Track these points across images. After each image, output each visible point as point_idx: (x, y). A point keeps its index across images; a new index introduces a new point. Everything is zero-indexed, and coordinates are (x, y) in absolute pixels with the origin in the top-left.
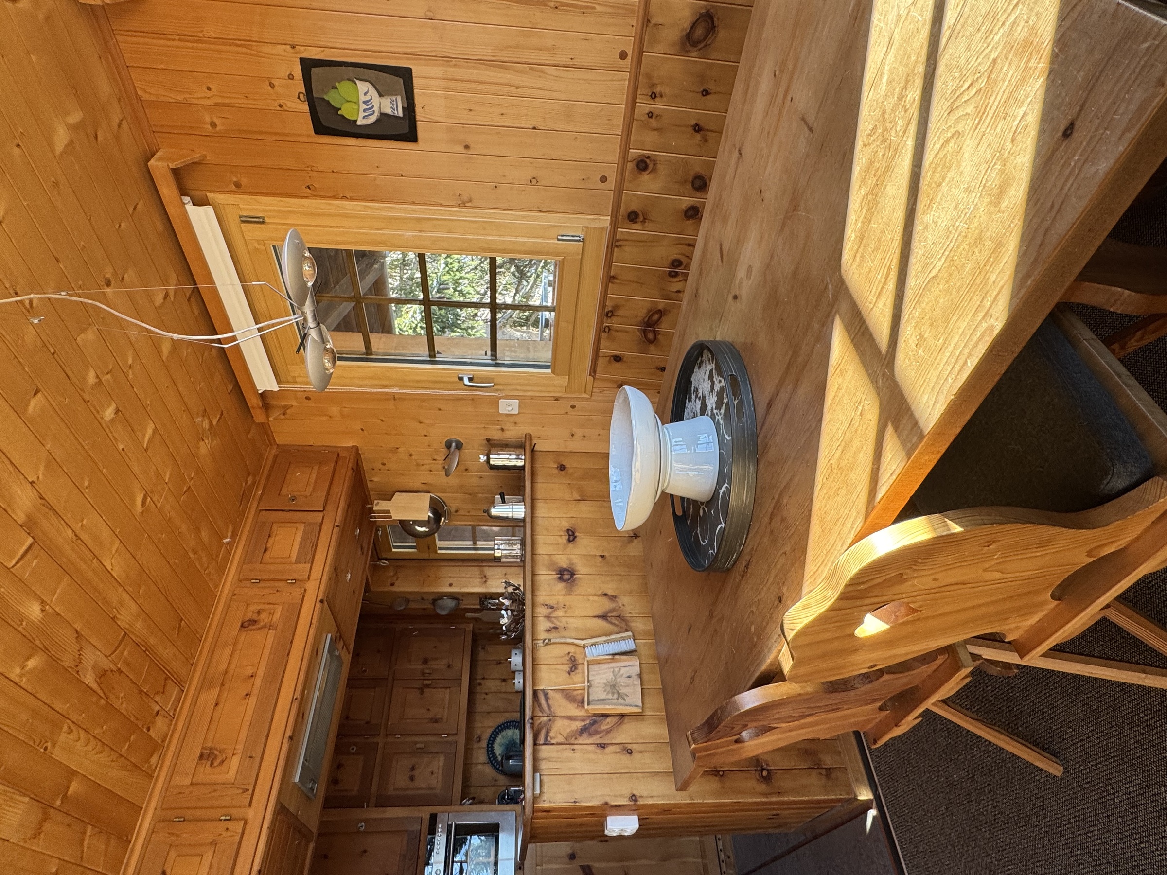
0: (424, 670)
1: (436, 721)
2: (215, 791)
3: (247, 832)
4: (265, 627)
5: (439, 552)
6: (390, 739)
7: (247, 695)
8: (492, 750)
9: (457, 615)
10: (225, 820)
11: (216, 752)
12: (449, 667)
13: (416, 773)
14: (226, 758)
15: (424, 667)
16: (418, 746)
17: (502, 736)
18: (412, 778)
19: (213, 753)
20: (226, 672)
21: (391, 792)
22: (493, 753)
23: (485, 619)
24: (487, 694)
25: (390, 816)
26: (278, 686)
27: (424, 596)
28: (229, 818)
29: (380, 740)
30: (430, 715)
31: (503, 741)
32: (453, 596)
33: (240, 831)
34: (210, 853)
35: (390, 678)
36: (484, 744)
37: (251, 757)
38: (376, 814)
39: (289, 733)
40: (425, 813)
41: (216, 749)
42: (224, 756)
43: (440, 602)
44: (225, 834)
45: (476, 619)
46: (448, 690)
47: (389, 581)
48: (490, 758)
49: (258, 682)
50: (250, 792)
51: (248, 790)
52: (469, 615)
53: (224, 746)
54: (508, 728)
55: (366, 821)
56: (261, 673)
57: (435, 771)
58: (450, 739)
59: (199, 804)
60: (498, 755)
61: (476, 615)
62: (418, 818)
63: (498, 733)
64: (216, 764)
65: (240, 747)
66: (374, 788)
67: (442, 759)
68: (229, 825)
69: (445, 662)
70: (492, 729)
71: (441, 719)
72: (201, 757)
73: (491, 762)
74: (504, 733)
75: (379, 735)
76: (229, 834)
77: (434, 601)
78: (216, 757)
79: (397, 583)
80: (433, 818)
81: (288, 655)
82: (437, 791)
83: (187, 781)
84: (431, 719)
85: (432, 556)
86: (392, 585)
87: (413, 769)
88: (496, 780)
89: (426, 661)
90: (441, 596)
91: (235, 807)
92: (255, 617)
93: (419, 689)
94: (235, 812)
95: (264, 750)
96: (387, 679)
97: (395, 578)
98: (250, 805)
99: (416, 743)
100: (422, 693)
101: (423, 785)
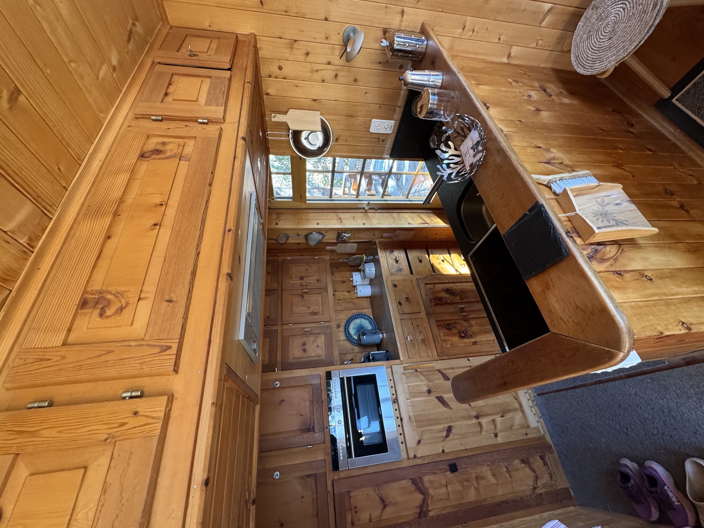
0: (302, 283)
1: (315, 314)
2: (109, 352)
3: (174, 414)
4: (174, 156)
5: (307, 202)
6: (285, 327)
7: (155, 225)
8: (348, 332)
9: (320, 247)
10: (131, 397)
11: (109, 296)
12: (318, 281)
13: (306, 347)
14: (127, 304)
15: (301, 282)
16: (306, 330)
17: (354, 323)
18: (304, 351)
19: (104, 298)
20: (121, 201)
21: (291, 360)
22: (349, 334)
23: (339, 251)
24: (339, 300)
25: (298, 375)
26: (201, 216)
27: (300, 232)
28: (139, 393)
29: (278, 328)
30: (311, 310)
31: (355, 326)
32: (319, 231)
33: (162, 415)
34: (104, 461)
35: (280, 289)
36: (342, 329)
37: (170, 301)
38: (287, 374)
39: (226, 269)
40: (322, 371)
41: (110, 293)
42: (123, 302)
43: (310, 236)
44: (133, 422)
45: (333, 251)
46: (320, 295)
47: (274, 222)
48: (347, 337)
49: (171, 212)
50: (174, 350)
51: (169, 348)
52: (328, 248)
53: (124, 289)
54: (357, 318)
55: (280, 380)
56: (174, 201)
57: (320, 345)
58: (327, 324)
59: (81, 376)
60: (352, 334)
61: (333, 248)
62: (318, 375)
63: (350, 322)
64: (109, 313)
65: (150, 289)
66: (279, 358)
67: (323, 336)
68: (140, 405)
69: (315, 278)
70: (346, 320)
71: (318, 312)
72: (84, 304)
73: (349, 339)
74: (355, 321)
75: (277, 325)
76: (140, 420)
77: (306, 236)
78: (109, 303)
79: (279, 223)
80: (329, 376)
81: (210, 185)
82: (323, 357)
83: (58, 340)
84: (312, 313)
85: (303, 206)
86: (277, 224)
87: (304, 344)
88: (353, 350)
89: (302, 278)
90: (311, 231)
91: (150, 375)
92: (160, 147)
93: (300, 295)
94: (147, 383)
95: (190, 291)
96: (278, 290)
97: (278, 220)
98: (176, 370)
99: (304, 328)
100: (303, 297)
101: (313, 354)
